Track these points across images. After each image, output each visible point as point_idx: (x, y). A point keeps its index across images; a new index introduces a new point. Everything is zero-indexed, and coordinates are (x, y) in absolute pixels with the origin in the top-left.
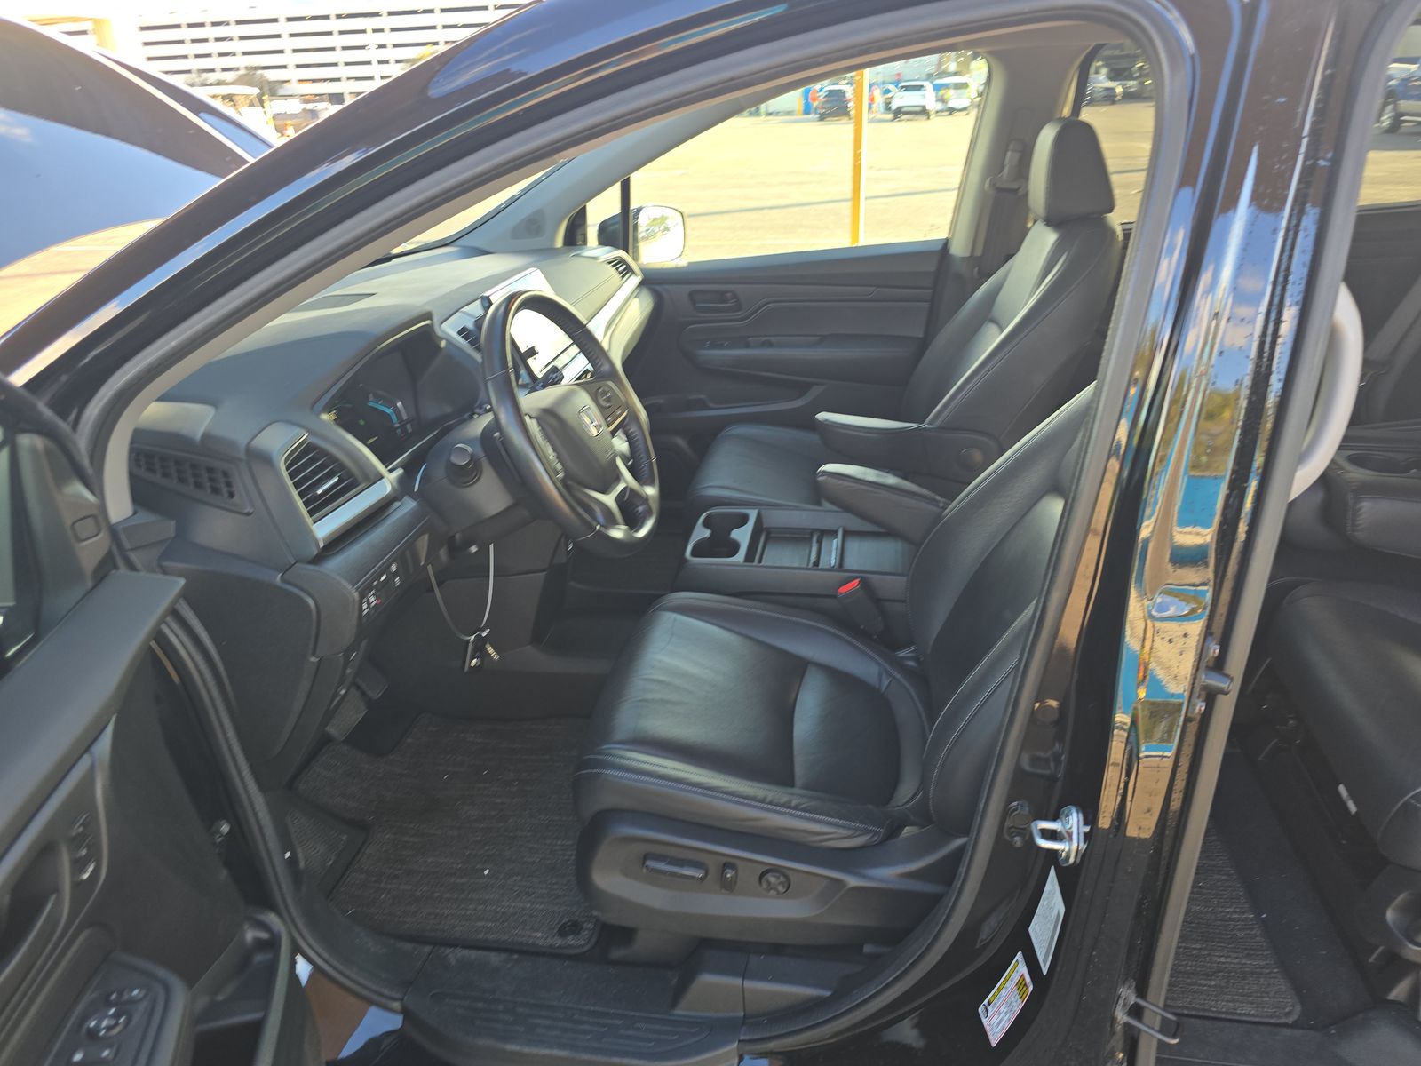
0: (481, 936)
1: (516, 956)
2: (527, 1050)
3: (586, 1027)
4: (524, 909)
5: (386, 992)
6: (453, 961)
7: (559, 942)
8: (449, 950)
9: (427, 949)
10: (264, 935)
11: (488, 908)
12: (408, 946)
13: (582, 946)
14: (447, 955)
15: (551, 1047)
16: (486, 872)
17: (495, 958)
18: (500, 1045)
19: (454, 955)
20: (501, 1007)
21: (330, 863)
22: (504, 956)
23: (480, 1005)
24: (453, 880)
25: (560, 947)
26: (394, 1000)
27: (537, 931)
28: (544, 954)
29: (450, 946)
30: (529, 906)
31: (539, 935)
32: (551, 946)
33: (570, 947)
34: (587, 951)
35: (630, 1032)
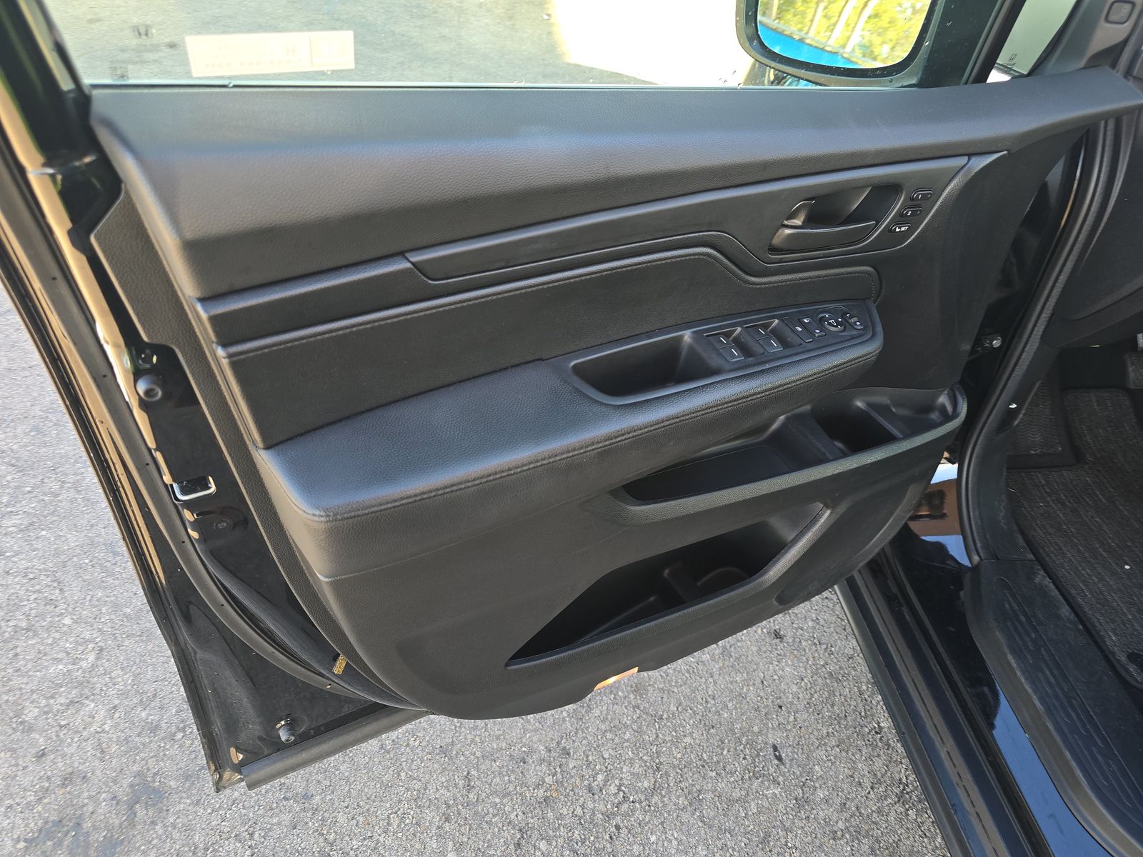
0: (1073, 592)
1: (1081, 627)
2: (1019, 673)
3: (1073, 714)
4: (1124, 614)
5: (979, 545)
6: (1037, 580)
7: (1123, 658)
8: (1042, 572)
9: (1031, 556)
10: (949, 409)
11: (1100, 585)
12: (1021, 541)
13: (1136, 680)
14: (1038, 573)
15: (1035, 692)
16: (1127, 567)
17: (1065, 611)
18: (1006, 650)
19: (1041, 578)
20: (1033, 636)
21: (1033, 452)
22: (1072, 616)
23: (1023, 618)
24: (1097, 545)
25: (1119, 661)
26: (979, 555)
27: (1116, 634)
28: (1102, 651)
29: (1046, 572)
30: (1130, 617)
31: (1114, 638)
32: (1113, 653)
33: (1127, 670)
34: (1135, 687)
35: (1100, 758)
